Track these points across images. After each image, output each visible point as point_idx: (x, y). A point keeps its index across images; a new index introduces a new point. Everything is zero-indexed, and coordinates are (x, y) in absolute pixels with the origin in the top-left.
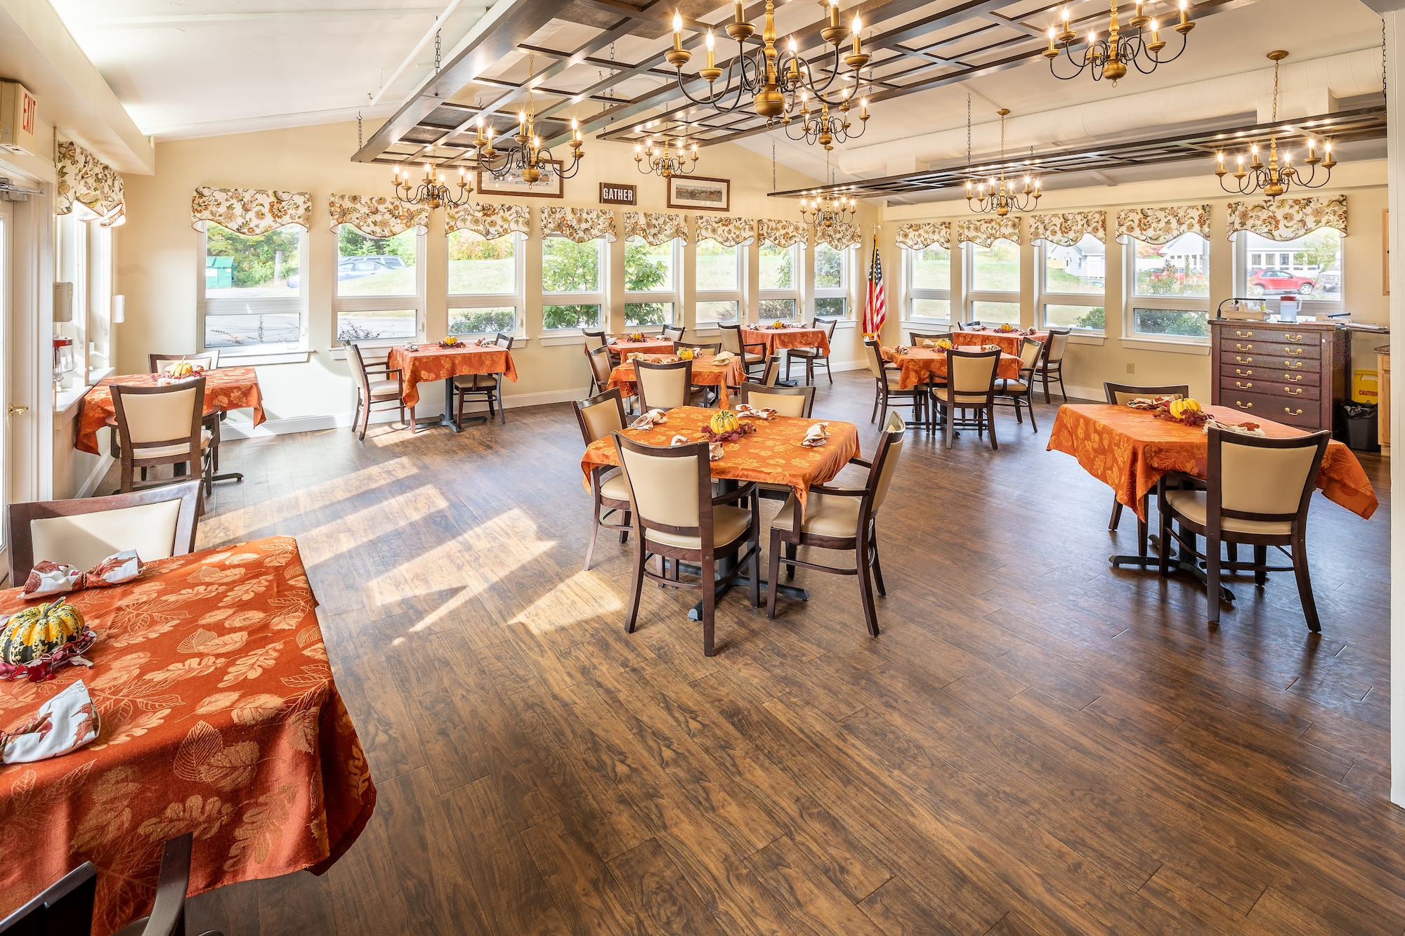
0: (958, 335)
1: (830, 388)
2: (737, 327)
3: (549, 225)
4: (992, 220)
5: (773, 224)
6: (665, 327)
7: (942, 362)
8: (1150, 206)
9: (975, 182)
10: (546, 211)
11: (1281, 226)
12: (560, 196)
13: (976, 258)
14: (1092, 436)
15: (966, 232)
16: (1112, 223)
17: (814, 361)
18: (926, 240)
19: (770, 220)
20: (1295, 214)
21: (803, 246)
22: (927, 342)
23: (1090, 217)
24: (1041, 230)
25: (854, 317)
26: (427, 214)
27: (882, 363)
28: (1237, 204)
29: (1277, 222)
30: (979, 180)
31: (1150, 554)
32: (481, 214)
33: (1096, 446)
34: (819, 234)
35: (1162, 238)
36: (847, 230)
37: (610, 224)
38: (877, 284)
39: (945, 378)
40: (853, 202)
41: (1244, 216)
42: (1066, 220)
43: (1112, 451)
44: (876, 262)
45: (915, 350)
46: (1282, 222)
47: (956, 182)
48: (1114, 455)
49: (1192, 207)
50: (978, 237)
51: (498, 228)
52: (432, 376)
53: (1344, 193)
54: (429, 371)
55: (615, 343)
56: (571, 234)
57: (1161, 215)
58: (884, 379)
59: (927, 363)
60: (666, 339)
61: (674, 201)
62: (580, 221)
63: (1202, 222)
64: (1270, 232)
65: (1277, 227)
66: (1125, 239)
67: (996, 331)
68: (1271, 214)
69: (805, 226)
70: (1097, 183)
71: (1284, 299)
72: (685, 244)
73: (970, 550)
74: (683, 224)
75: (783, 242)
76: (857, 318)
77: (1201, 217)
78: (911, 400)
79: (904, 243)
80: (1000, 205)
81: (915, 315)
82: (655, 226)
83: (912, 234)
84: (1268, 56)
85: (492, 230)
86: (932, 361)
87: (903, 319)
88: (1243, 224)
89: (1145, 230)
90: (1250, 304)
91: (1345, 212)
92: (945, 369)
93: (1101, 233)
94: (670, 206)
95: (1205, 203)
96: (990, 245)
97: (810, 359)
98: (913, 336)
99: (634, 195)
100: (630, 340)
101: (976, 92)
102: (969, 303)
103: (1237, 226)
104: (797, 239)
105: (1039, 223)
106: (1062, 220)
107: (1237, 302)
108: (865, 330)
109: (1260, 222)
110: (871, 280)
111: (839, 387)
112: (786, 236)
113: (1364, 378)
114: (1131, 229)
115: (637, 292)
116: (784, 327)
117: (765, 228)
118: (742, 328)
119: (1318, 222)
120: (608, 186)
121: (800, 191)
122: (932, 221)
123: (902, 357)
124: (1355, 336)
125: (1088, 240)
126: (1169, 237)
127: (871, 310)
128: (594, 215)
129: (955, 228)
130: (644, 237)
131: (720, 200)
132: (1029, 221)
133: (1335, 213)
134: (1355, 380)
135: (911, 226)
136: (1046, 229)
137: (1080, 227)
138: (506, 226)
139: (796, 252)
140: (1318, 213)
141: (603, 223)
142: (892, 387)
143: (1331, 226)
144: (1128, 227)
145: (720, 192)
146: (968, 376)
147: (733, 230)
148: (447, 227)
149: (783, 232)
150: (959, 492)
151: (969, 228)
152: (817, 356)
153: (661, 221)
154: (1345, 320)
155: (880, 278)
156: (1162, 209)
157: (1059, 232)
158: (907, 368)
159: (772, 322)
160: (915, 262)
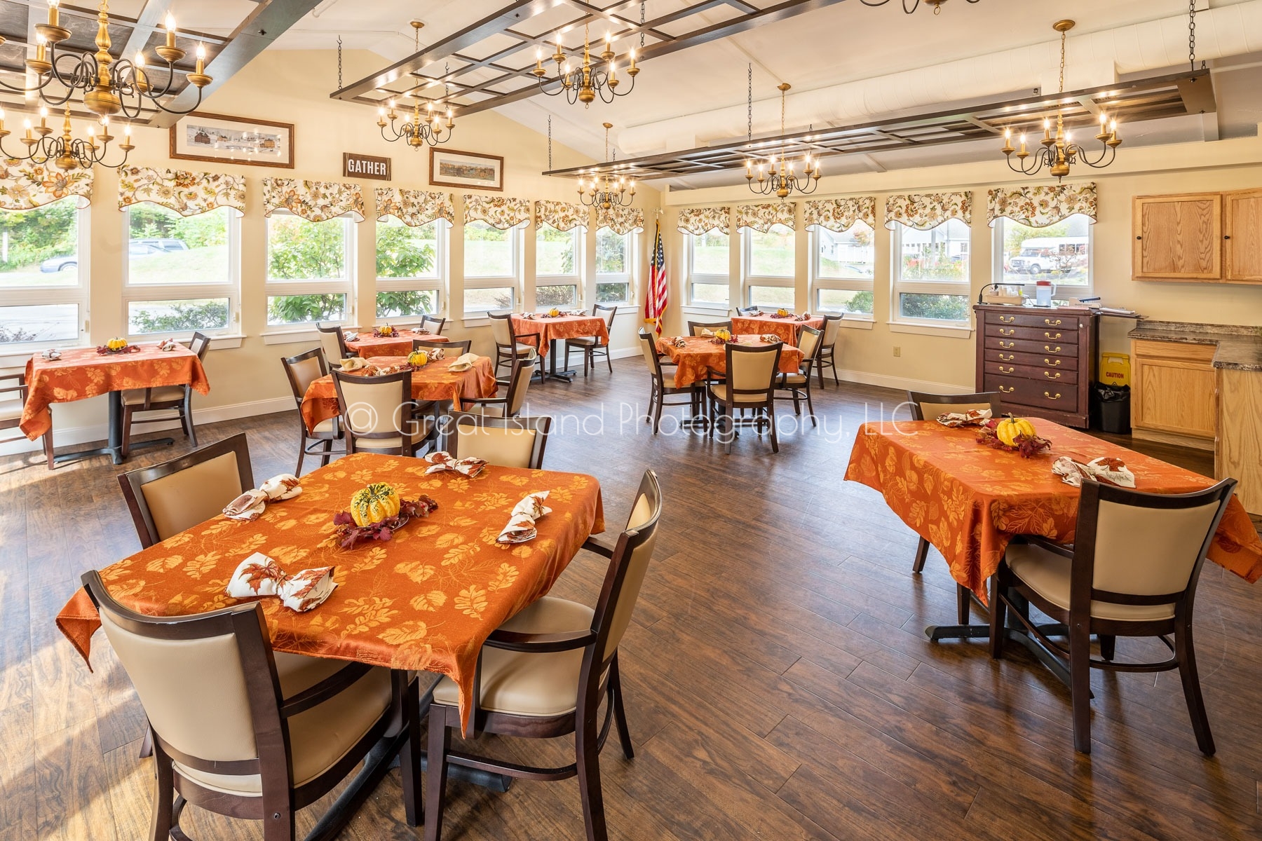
0: (736, 321)
1: (610, 378)
2: (508, 317)
3: (273, 200)
4: (769, 206)
5: (551, 206)
6: (425, 318)
7: (720, 356)
8: (917, 193)
9: (756, 162)
10: (269, 183)
11: (1037, 212)
12: (290, 165)
13: (753, 245)
14: (908, 473)
15: (745, 217)
16: (881, 209)
17: (594, 350)
18: (706, 225)
19: (547, 202)
20: (1050, 201)
21: (584, 230)
22: (706, 331)
23: (861, 203)
24: (815, 216)
25: (636, 303)
26: (88, 181)
27: (657, 356)
28: (997, 191)
29: (1034, 209)
30: (759, 161)
31: (974, 620)
32: (173, 183)
33: (913, 487)
34: (601, 218)
35: (927, 224)
36: (629, 214)
37: (356, 201)
38: (659, 269)
39: (723, 375)
40: (633, 183)
41: (1004, 203)
42: (839, 206)
43: (939, 501)
44: (658, 247)
45: (693, 341)
46: (1039, 209)
47: (735, 163)
48: (941, 506)
49: (956, 194)
50: (755, 222)
51: (199, 201)
52: (72, 393)
53: (1095, 180)
54: (67, 387)
55: (356, 340)
56: (304, 212)
57: (927, 201)
58: (659, 375)
59: (705, 358)
60: (422, 333)
61: (438, 177)
62: (316, 196)
63: (964, 209)
64: (1027, 218)
65: (1033, 214)
66: (893, 225)
67: (773, 317)
68: (1028, 201)
69: (586, 208)
70: (867, 169)
71: (1040, 283)
72: (451, 225)
73: (754, 630)
74: (447, 203)
75: (562, 225)
76: (640, 303)
77: (963, 203)
78: (687, 397)
79: (685, 228)
80: (780, 186)
81: (696, 300)
82: (413, 205)
83: (693, 219)
84: (1054, 27)
85: (191, 204)
86: (710, 355)
87: (684, 304)
88: (1002, 210)
89: (912, 216)
90: (1009, 289)
91: (1095, 199)
92: (723, 364)
93: (871, 219)
94: (432, 182)
95: (967, 189)
96: (767, 231)
97: (589, 349)
98: (692, 325)
99: (389, 168)
100: (378, 334)
101: (757, 61)
102: (747, 287)
103: (997, 212)
104: (578, 223)
105: (813, 209)
106: (835, 206)
107: (996, 287)
108: (647, 316)
109: (1018, 209)
110: (653, 265)
111: (620, 378)
112: (565, 219)
113: (1110, 360)
114: (899, 215)
115: (397, 278)
116: (561, 315)
117: (543, 210)
118: (513, 316)
119: (1071, 209)
120: (355, 157)
121: (576, 169)
122: (713, 207)
123: (678, 351)
124: (1104, 319)
125: (860, 226)
126: (934, 223)
127: (654, 295)
128: (335, 190)
129: (734, 213)
130: (399, 217)
131: (492, 178)
132: (804, 206)
133: (1087, 199)
134: (1102, 362)
135: (693, 211)
136: (819, 215)
137: (851, 212)
138: (211, 199)
139: (577, 236)
140: (1071, 200)
141: (346, 199)
142: (668, 384)
143: (1083, 213)
144: (896, 213)
145: (492, 171)
146: (749, 372)
147: (507, 212)
148: (121, 199)
149: (562, 214)
150: (739, 522)
151: (747, 213)
152: (596, 345)
153: (421, 199)
154: (1095, 305)
155: (662, 263)
156: (928, 196)
157: (832, 218)
158: (684, 365)
159: (548, 310)
160: (696, 248)
